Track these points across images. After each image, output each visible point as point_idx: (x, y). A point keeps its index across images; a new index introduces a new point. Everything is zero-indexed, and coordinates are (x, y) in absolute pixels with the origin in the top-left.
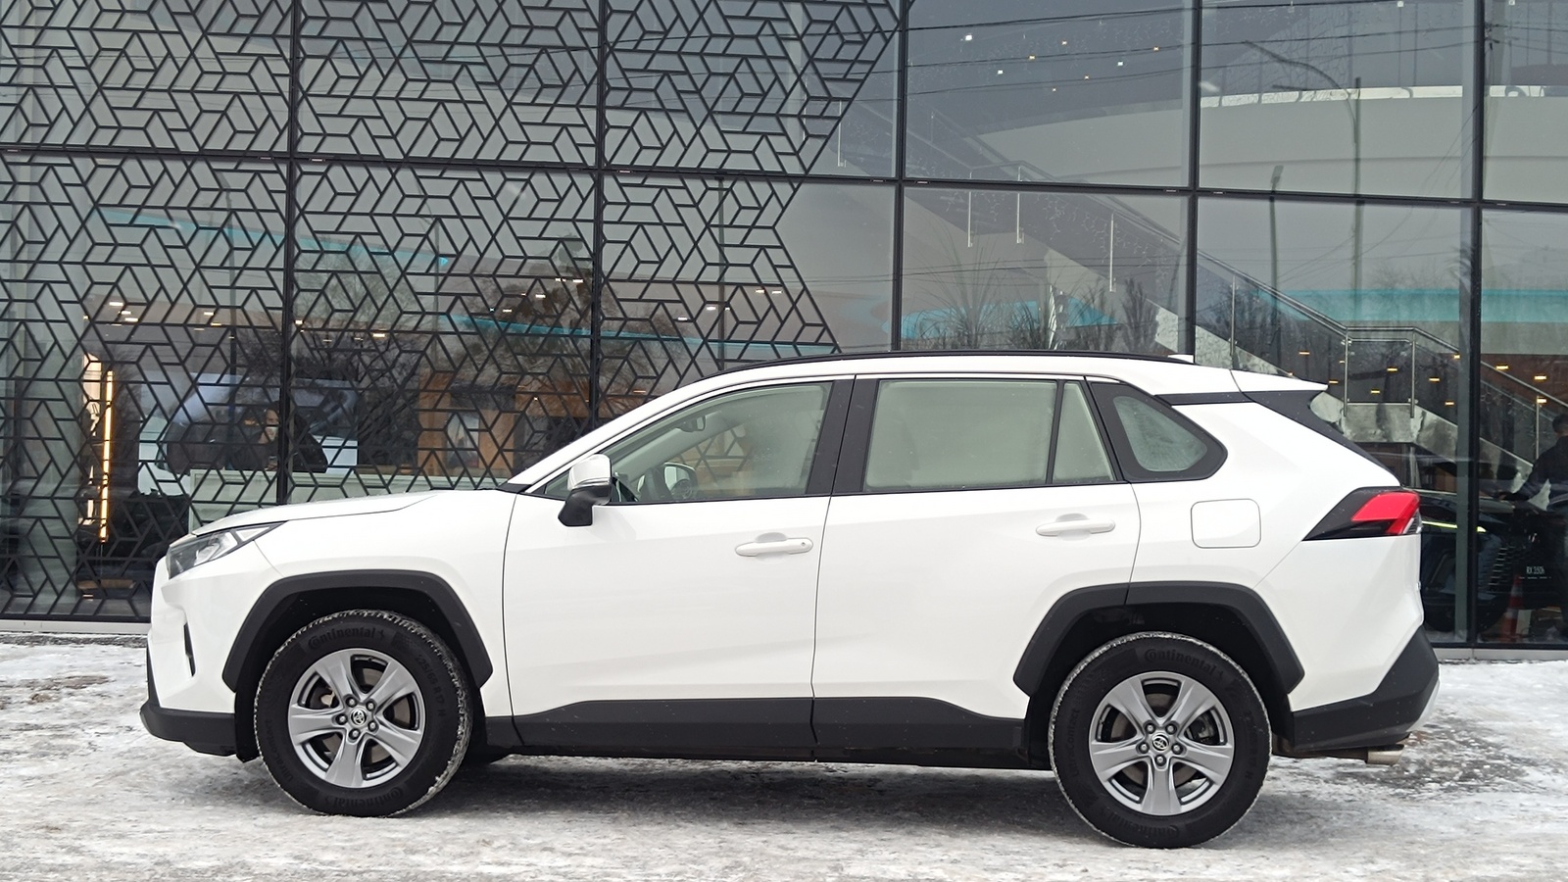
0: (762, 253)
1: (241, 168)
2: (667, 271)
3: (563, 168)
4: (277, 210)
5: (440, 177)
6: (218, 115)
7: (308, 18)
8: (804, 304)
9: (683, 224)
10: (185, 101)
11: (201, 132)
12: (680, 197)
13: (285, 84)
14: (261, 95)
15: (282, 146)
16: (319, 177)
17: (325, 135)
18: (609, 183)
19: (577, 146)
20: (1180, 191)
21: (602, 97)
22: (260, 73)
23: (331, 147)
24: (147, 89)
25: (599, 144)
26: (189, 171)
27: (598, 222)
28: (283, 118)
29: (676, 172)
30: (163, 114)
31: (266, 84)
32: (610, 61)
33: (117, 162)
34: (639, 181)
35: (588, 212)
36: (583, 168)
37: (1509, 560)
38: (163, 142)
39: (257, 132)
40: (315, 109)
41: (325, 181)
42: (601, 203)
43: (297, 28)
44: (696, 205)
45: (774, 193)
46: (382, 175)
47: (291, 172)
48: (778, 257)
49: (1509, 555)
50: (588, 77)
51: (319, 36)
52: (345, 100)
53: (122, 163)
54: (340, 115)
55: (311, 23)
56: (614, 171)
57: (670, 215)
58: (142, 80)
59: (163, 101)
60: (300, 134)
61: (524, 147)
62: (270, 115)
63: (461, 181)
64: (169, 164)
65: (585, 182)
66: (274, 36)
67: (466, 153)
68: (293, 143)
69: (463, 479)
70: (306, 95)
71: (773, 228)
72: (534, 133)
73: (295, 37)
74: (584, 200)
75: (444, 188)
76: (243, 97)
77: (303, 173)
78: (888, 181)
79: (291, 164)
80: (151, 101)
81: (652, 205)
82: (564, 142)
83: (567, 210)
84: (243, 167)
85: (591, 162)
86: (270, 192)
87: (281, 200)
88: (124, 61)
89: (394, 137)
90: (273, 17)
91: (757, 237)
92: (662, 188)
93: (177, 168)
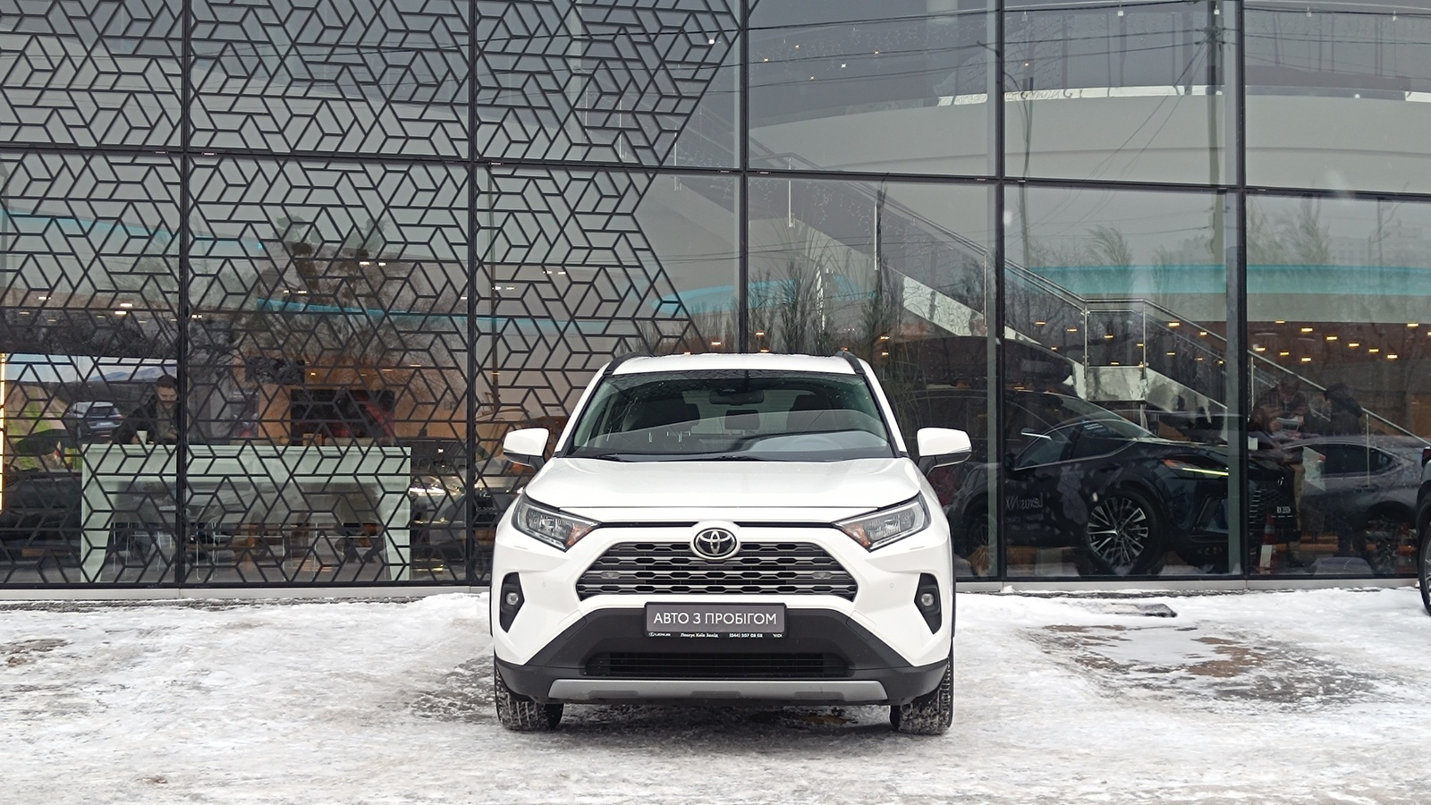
0: (622, 238)
1: (137, 161)
2: (536, 255)
3: (440, 160)
4: (173, 201)
5: (325, 169)
6: (115, 113)
7: (197, 22)
8: (660, 283)
9: (550, 211)
10: (82, 99)
11: (98, 128)
12: (547, 187)
13: (177, 83)
14: (155, 94)
15: (176, 141)
16: (212, 170)
17: (216, 131)
18: (482, 175)
19: (451, 140)
20: (989, 180)
21: (473, 95)
22: (154, 74)
23: (222, 141)
24: (46, 88)
25: (472, 138)
26: (87, 164)
27: (472, 210)
28: (176, 115)
29: (543, 164)
30: (61, 111)
31: (159, 83)
32: (480, 62)
33: (18, 157)
34: (509, 172)
35: (463, 200)
36: (457, 161)
37: (1262, 501)
38: (62, 138)
39: (152, 128)
40: (207, 107)
41: (217, 173)
42: (474, 193)
43: (187, 31)
44: (561, 194)
45: (631, 182)
46: (270, 168)
47: (184, 165)
48: (637, 241)
49: (1263, 497)
50: (461, 76)
51: (209, 39)
52: (234, 98)
53: (23, 158)
54: (229, 112)
55: (200, 26)
56: (487, 163)
57: (538, 204)
58: (40, 80)
59: (61, 99)
60: (192, 129)
61: (403, 141)
62: (164, 112)
63: (345, 172)
64: (69, 159)
65: (460, 174)
66: (166, 39)
67: (349, 147)
68: (186, 138)
69: (352, 449)
70: (197, 94)
71: (631, 214)
72: (412, 129)
73: (186, 39)
74: (459, 190)
75: (330, 178)
76: (137, 95)
77: (196, 166)
78: (734, 172)
79: (185, 158)
80: (50, 99)
81: (521, 194)
82: (439, 137)
83: (444, 199)
84: (138, 161)
85: (465, 155)
86: (165, 184)
87: (176, 192)
88: (23, 61)
89: (281, 132)
90: (165, 21)
91: (618, 223)
92: (530, 178)
93: (76, 162)
